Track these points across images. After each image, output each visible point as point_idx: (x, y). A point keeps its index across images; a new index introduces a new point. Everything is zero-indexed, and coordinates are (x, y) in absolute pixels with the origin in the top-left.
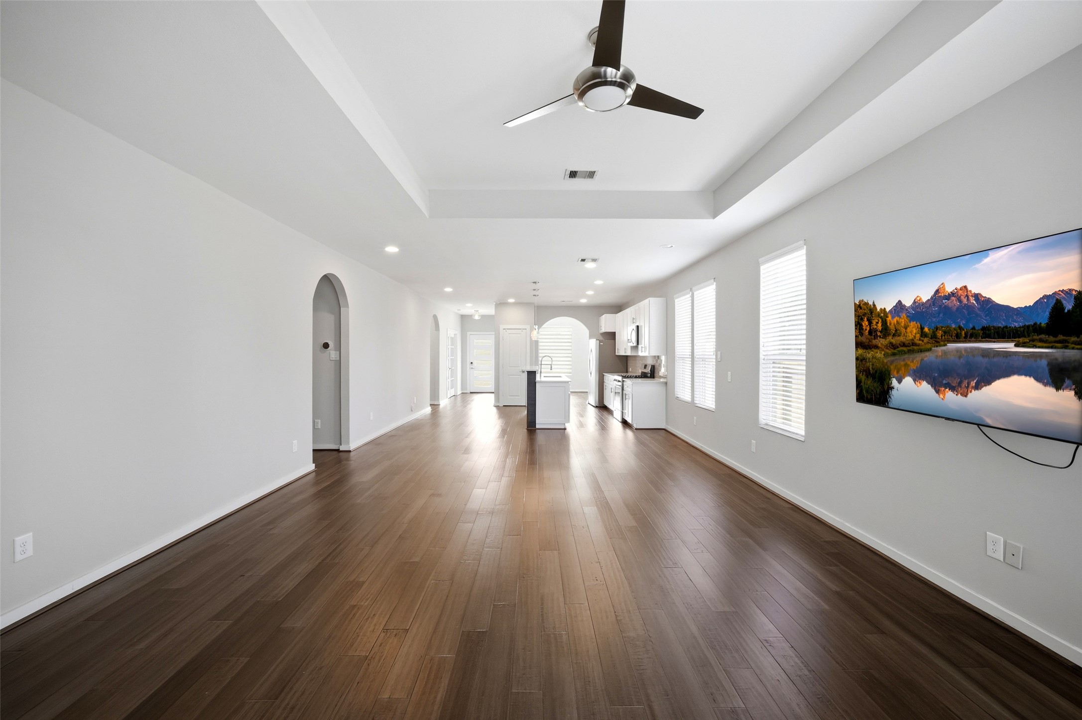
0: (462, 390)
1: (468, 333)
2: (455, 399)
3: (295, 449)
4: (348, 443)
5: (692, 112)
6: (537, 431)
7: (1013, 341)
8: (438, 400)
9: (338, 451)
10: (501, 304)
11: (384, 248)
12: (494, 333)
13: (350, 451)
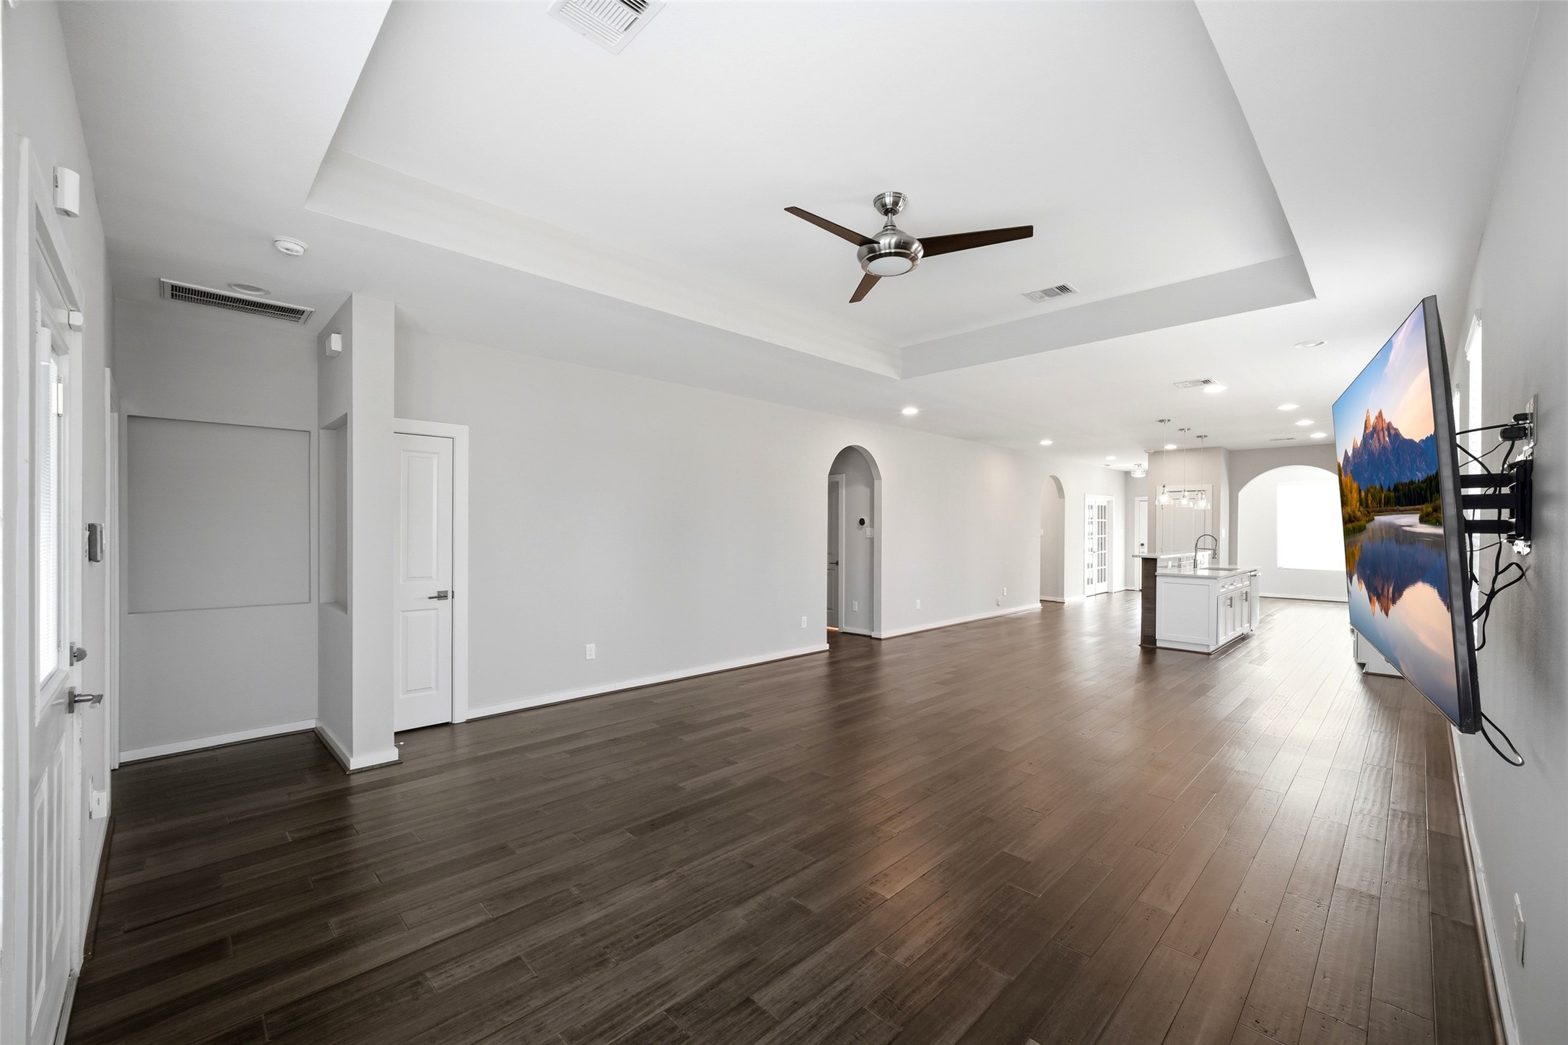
0: (1125, 586)
1: (1136, 498)
2: (1109, 599)
3: (804, 625)
4: (880, 630)
5: (1026, 232)
6: (1158, 651)
7: (1418, 510)
8: (1062, 595)
9: (870, 637)
10: (1156, 454)
11: (901, 411)
12: (1146, 498)
13: (880, 639)
